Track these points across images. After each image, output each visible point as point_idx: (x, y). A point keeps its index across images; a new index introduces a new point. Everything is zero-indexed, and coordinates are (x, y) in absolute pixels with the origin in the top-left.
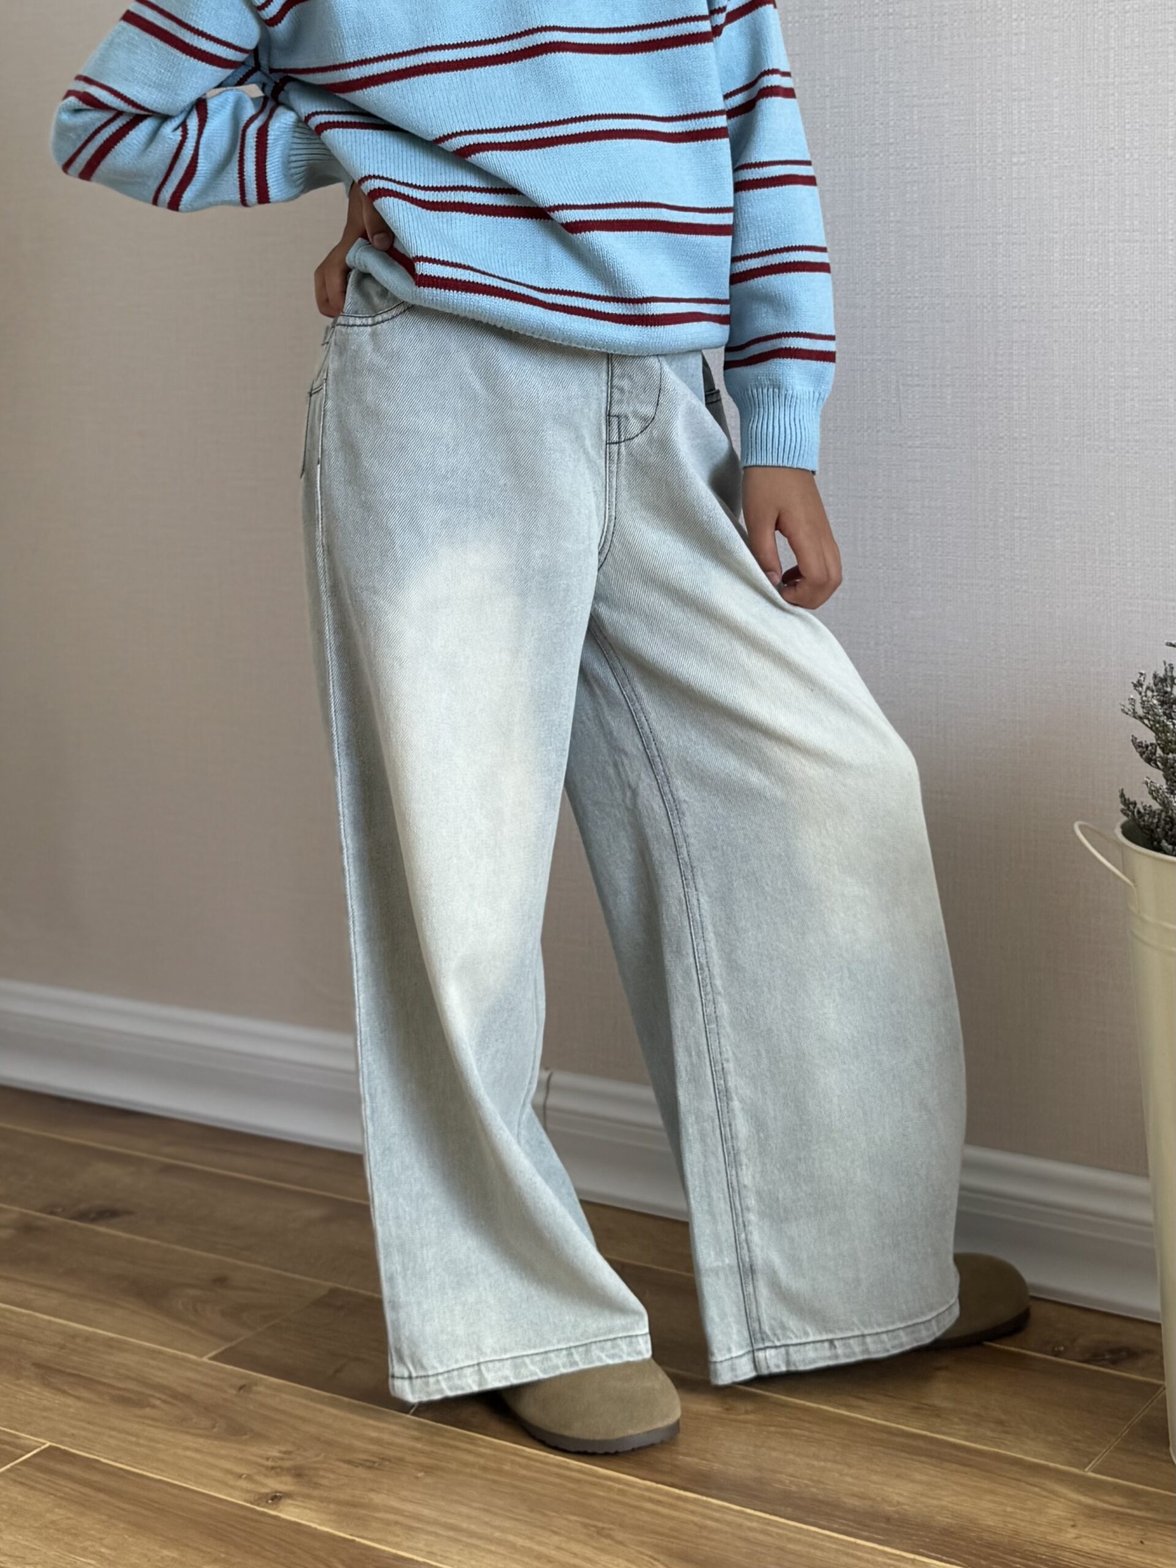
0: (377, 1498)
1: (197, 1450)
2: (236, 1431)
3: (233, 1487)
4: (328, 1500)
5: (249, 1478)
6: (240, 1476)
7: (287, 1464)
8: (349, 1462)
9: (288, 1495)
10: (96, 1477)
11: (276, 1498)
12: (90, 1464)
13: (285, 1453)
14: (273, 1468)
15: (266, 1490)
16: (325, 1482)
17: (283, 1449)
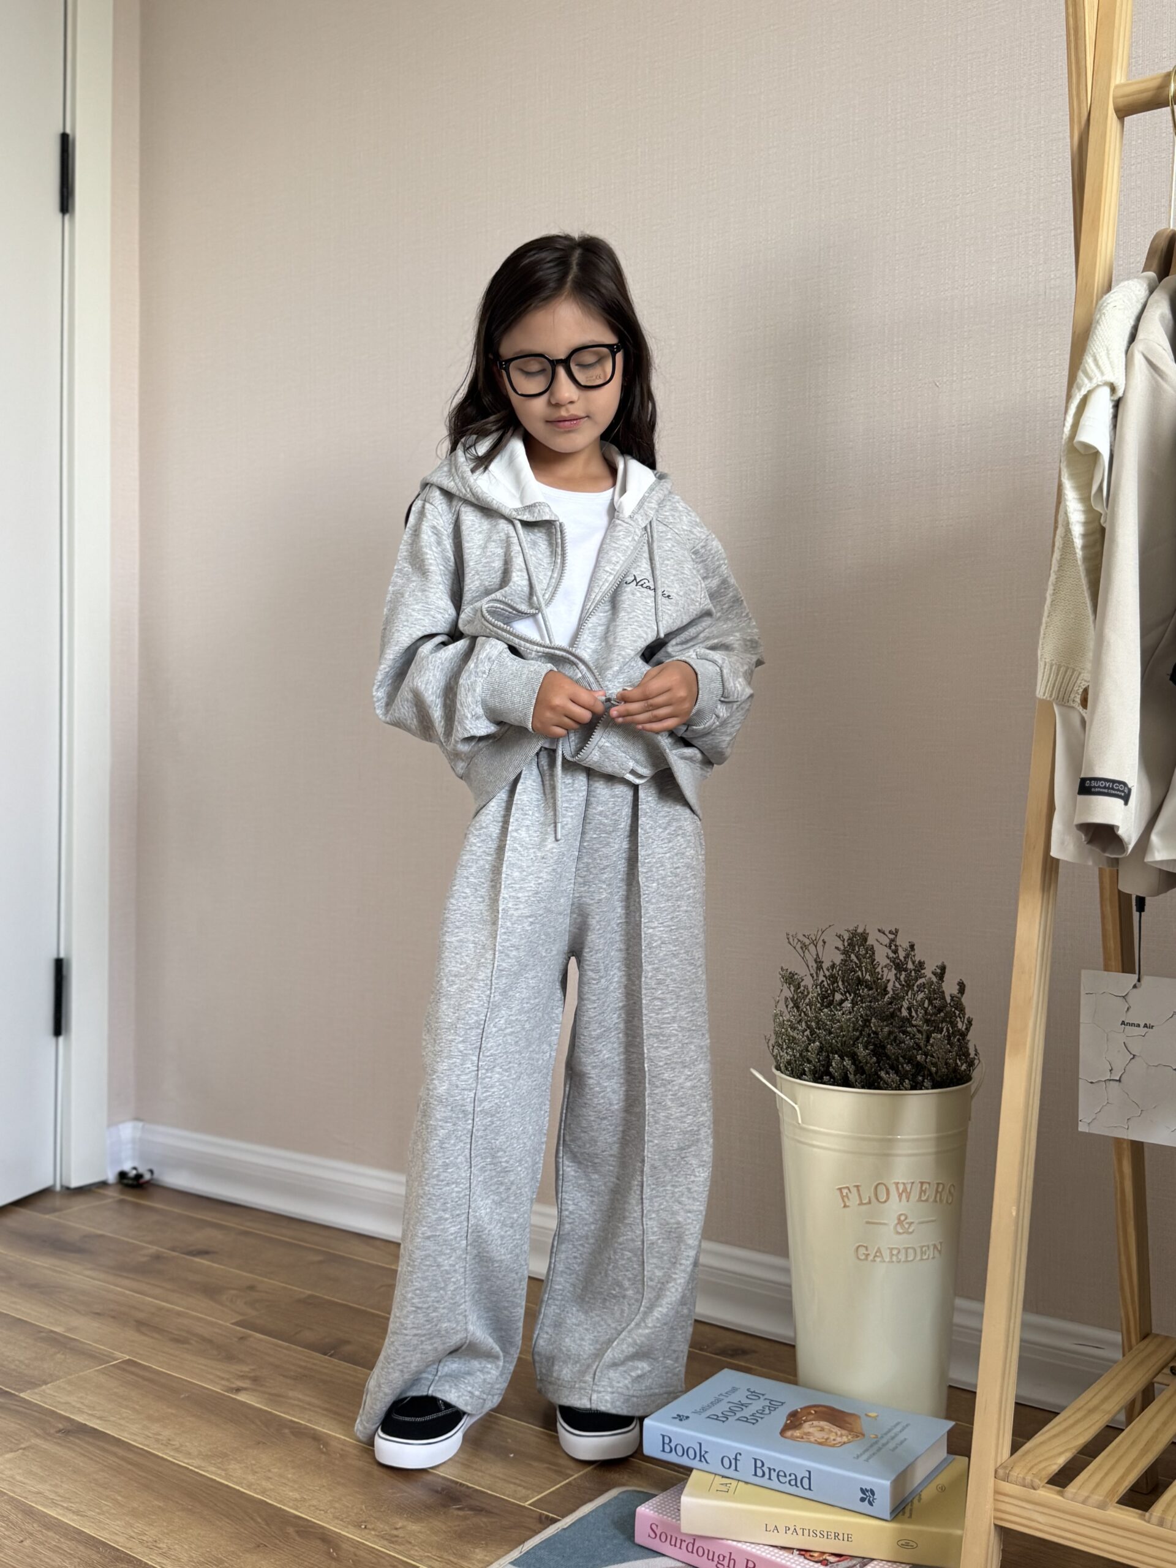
0: (291, 1394)
1: (205, 1366)
2: (230, 1358)
3: (218, 1384)
4: (265, 1393)
5: (228, 1380)
6: (223, 1379)
7: (252, 1375)
8: (284, 1376)
9: (245, 1389)
10: (147, 1374)
11: (238, 1390)
12: (145, 1368)
13: (253, 1370)
14: (242, 1376)
15: (234, 1386)
16: (267, 1384)
17: (252, 1367)
